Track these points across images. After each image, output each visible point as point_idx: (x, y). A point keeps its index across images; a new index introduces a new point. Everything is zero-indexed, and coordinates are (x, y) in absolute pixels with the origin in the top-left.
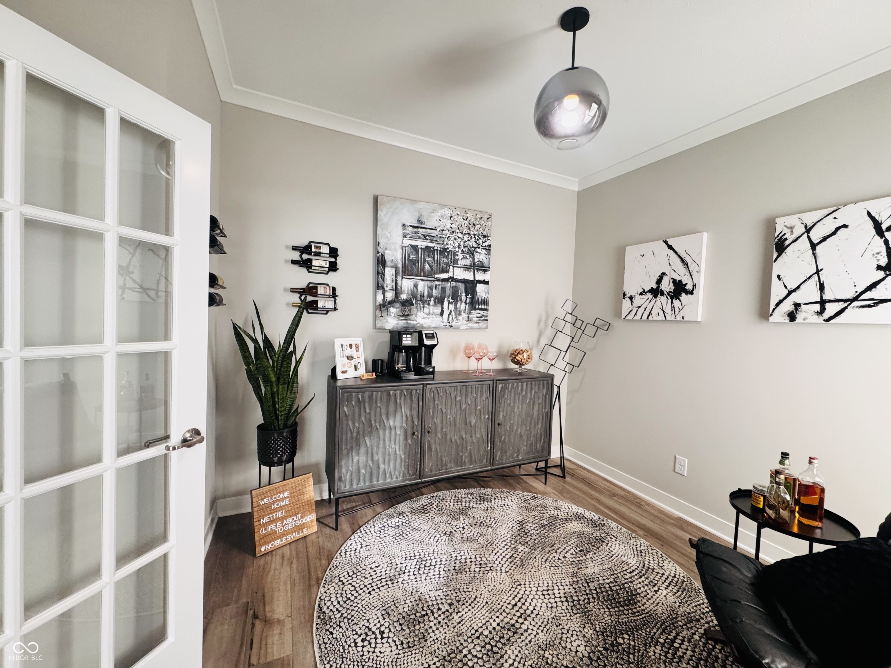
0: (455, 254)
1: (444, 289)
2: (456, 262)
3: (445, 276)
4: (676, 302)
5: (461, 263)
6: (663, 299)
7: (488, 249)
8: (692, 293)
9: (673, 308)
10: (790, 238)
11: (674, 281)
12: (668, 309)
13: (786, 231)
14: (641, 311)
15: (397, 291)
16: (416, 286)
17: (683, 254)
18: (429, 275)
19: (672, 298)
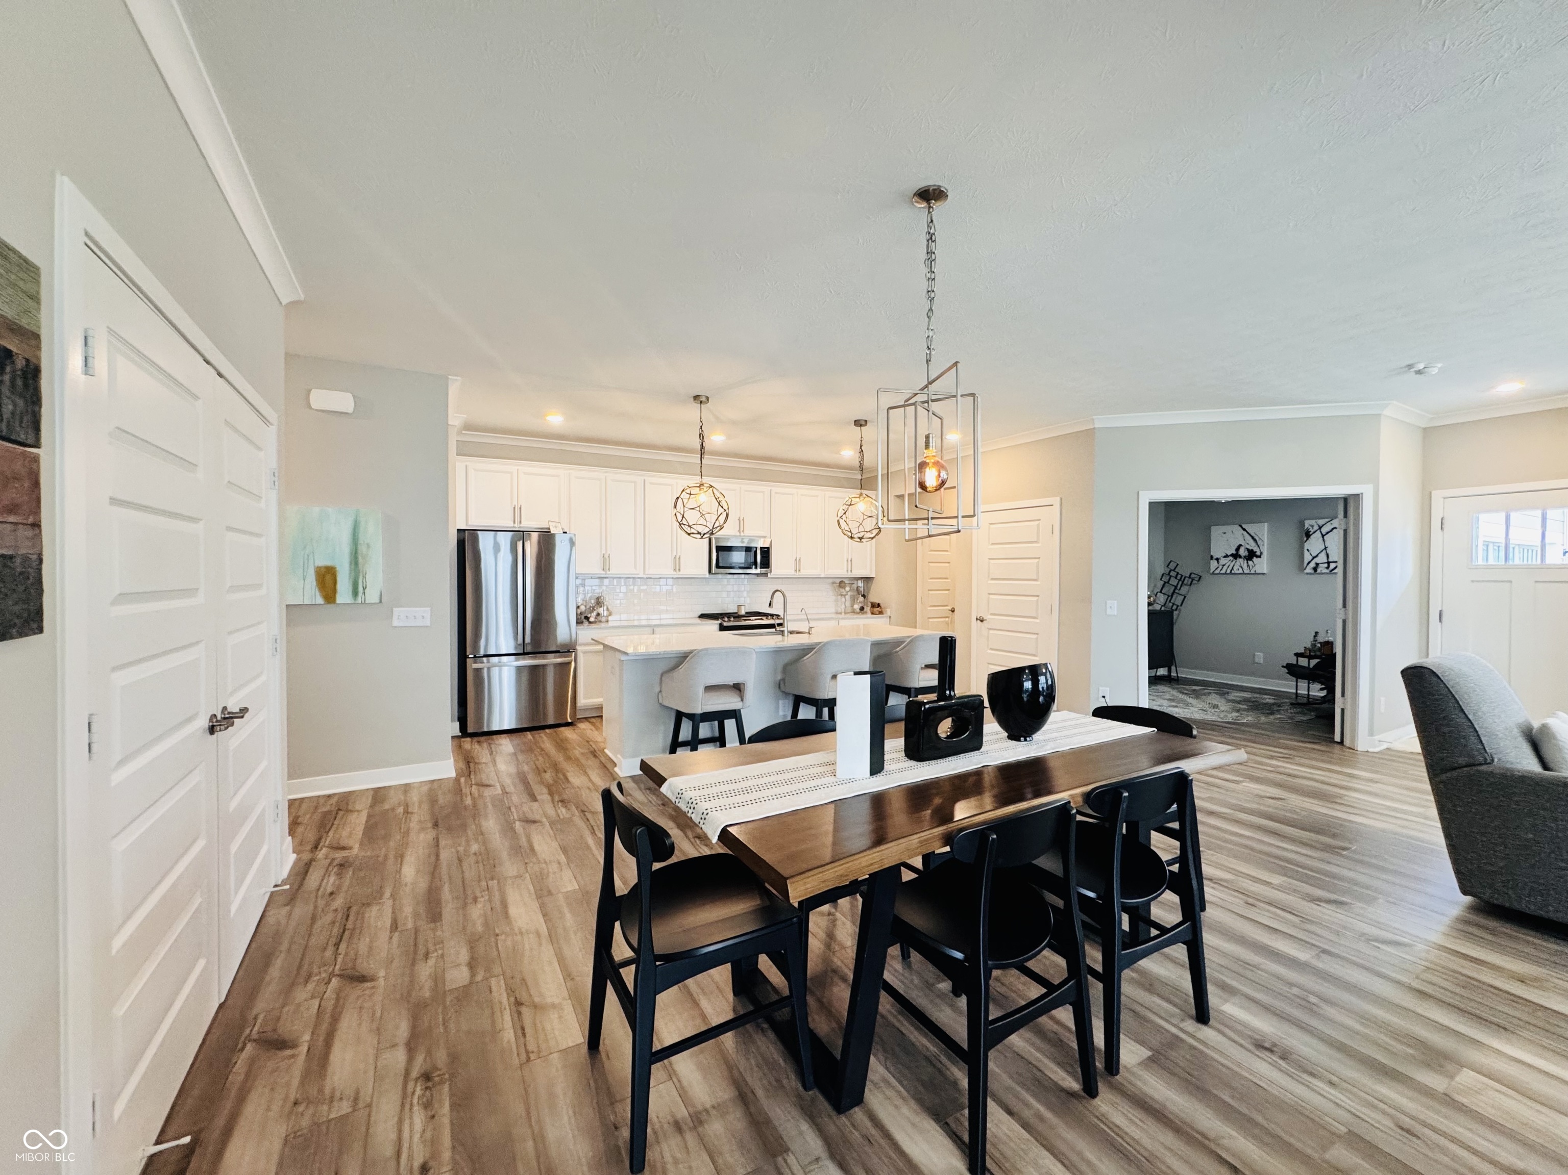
4: (1250, 563)
6: (1241, 560)
8: (1260, 557)
9: (1248, 566)
10: (1312, 531)
11: (1248, 550)
12: (1245, 566)
13: (1310, 527)
14: (1225, 568)
17: (1253, 534)
19: (1247, 560)
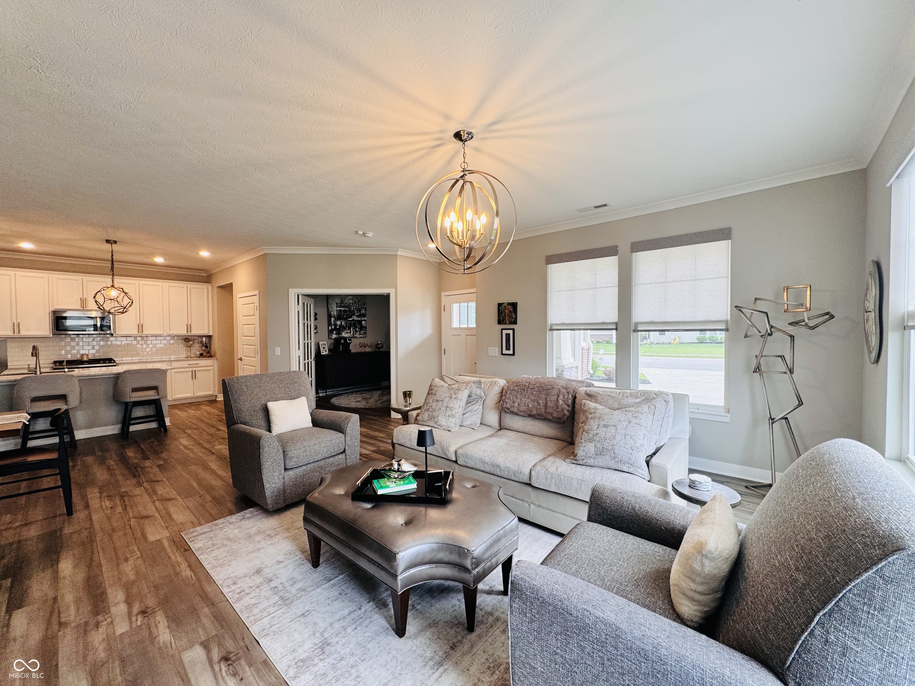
0: (354, 311)
1: (351, 324)
2: (354, 314)
3: (351, 319)
5: (356, 314)
7: (365, 309)
15: (336, 325)
16: (341, 323)
18: (346, 319)
